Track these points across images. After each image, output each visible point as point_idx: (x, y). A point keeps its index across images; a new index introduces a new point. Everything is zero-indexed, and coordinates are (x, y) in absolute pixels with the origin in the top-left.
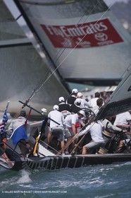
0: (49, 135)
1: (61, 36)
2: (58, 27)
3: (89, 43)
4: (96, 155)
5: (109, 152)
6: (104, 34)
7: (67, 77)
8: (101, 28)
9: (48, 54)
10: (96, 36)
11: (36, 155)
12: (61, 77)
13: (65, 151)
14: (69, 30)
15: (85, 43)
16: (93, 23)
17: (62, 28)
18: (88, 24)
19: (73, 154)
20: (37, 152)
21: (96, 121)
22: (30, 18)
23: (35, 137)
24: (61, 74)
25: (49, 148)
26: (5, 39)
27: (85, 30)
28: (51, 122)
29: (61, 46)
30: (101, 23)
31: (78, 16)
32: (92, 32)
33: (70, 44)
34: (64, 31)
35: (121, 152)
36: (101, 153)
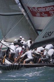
0: (10, 55)
1: (35, 12)
2: (34, 8)
3: (47, 15)
4: (29, 64)
5: (34, 63)
6: (53, 11)
7: (37, 29)
8: (52, 9)
9: (30, 19)
10: (50, 12)
11: (4, 63)
12: (35, 29)
13: (16, 62)
14: (39, 9)
15: (45, 15)
16: (49, 6)
17: (36, 8)
18: (47, 7)
19: (19, 64)
20: (4, 62)
21: (29, 50)
22: (23, 3)
23: (4, 56)
24: (35, 27)
25: (9, 61)
26: (12, 12)
27: (45, 9)
28: (11, 50)
29: (35, 16)
30: (52, 7)
31: (43, 4)
32: (48, 10)
33: (39, 15)
34: (37, 9)
35: (39, 63)
36: (31, 63)
